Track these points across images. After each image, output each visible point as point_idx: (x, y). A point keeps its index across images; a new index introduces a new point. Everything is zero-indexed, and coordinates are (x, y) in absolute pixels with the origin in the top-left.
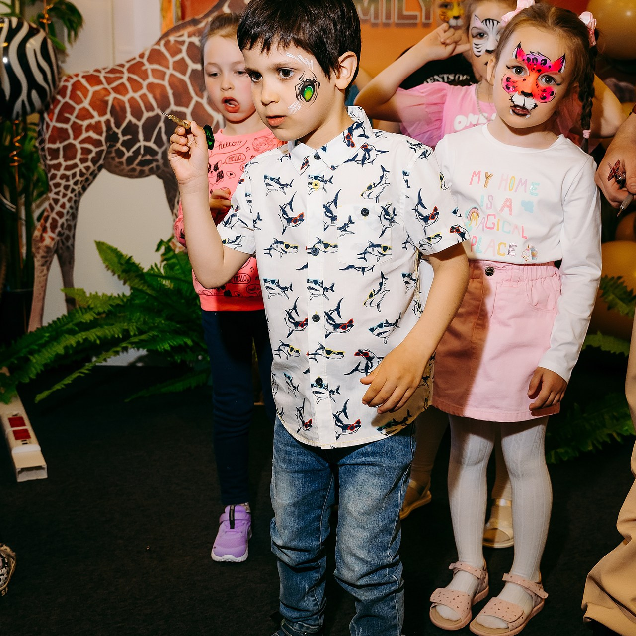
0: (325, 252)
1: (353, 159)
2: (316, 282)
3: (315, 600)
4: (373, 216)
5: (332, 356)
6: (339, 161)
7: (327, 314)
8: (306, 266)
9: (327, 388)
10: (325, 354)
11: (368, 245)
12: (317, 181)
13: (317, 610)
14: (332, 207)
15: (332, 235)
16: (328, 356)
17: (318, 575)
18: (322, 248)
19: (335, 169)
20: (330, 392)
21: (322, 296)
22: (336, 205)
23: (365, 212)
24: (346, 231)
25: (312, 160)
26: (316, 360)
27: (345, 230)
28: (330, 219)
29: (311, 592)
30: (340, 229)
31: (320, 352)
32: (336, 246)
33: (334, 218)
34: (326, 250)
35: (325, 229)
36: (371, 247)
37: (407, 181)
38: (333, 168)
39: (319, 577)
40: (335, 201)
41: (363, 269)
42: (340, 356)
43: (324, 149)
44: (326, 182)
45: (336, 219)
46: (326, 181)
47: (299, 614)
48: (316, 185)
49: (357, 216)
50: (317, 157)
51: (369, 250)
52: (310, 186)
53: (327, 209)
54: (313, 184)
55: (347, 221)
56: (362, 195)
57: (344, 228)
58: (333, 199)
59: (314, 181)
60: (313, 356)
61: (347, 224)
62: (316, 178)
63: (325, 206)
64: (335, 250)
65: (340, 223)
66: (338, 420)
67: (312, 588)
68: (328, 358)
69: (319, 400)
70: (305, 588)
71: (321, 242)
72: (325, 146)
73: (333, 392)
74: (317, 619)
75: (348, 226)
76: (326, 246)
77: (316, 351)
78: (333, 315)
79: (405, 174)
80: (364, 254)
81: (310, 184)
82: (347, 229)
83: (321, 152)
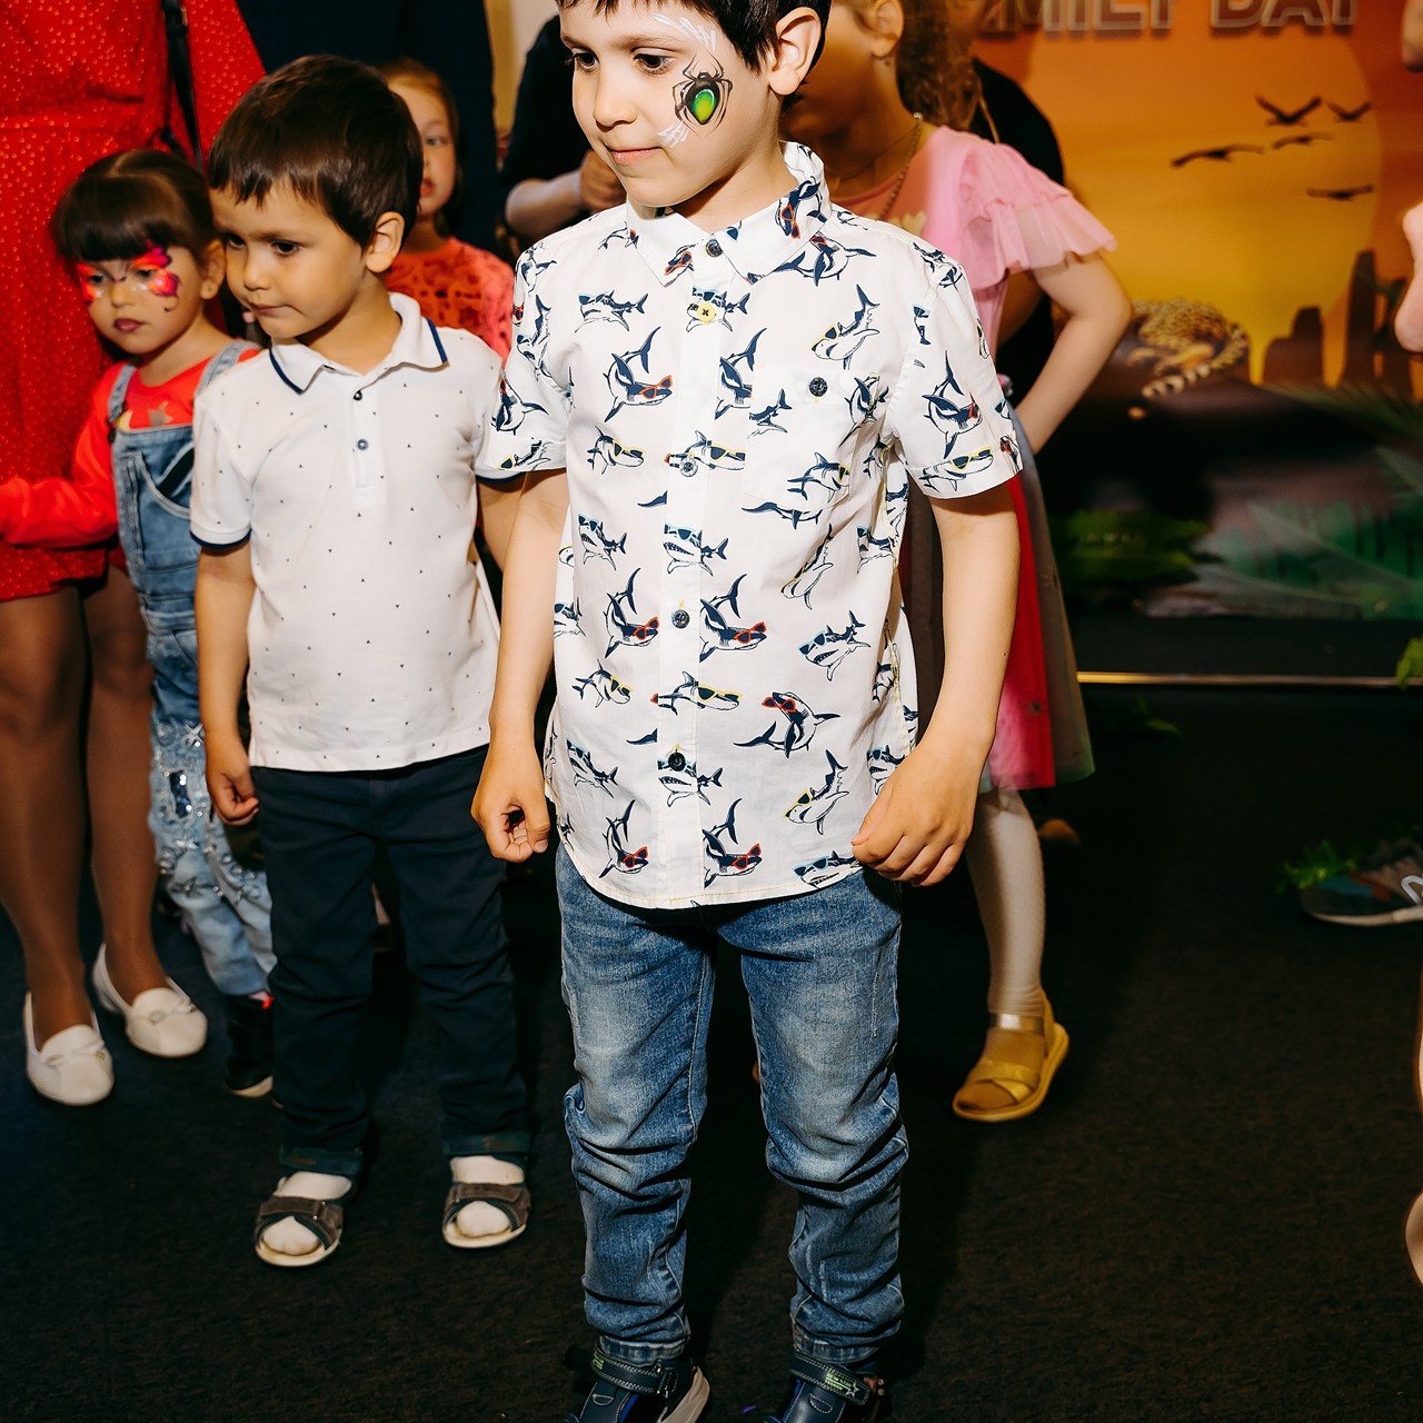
0: (712, 466)
1: (794, 265)
2: (684, 534)
3: (669, 1276)
4: (835, 398)
5: (712, 701)
6: (766, 265)
7: (706, 605)
8: (662, 500)
9: (693, 771)
10: (696, 697)
11: (815, 462)
12: (708, 305)
13: (674, 1298)
14: (741, 367)
15: (735, 430)
16: (702, 702)
17: (673, 1214)
18: (707, 457)
19: (755, 280)
20: (699, 780)
21: (699, 567)
22: (751, 362)
23: (818, 387)
24: (770, 423)
25: (699, 256)
26: (674, 710)
27: (768, 421)
28: (732, 392)
29: (659, 1258)
30: (755, 417)
31: (685, 692)
32: (741, 456)
33: (743, 392)
34: (714, 462)
35: (718, 415)
36: (820, 467)
37: (921, 329)
38: (752, 278)
39: (675, 1218)
40: (750, 354)
41: (797, 515)
42: (730, 704)
43: (733, 233)
44: (730, 308)
45: (748, 395)
47: (635, 1315)
48: (706, 313)
49: (798, 394)
50: (714, 250)
51: (816, 474)
52: (692, 313)
53: (729, 370)
54: (700, 310)
55: (774, 402)
56: (814, 349)
57: (765, 417)
58: (744, 347)
59: (703, 304)
60: (669, 702)
61: (774, 409)
62: (708, 296)
63: (723, 363)
64: (738, 464)
65: (757, 403)
66: (714, 843)
67: (662, 1246)
68: (703, 706)
69: (673, 797)
70: (646, 1248)
71: (704, 443)
72: (736, 226)
73: (707, 780)
74: (676, 1324)
75: (775, 415)
76: (717, 453)
77: (676, 691)
78: (720, 610)
79: (919, 312)
80: (803, 480)
81: (694, 307)
82: (772, 419)
83: (724, 240)
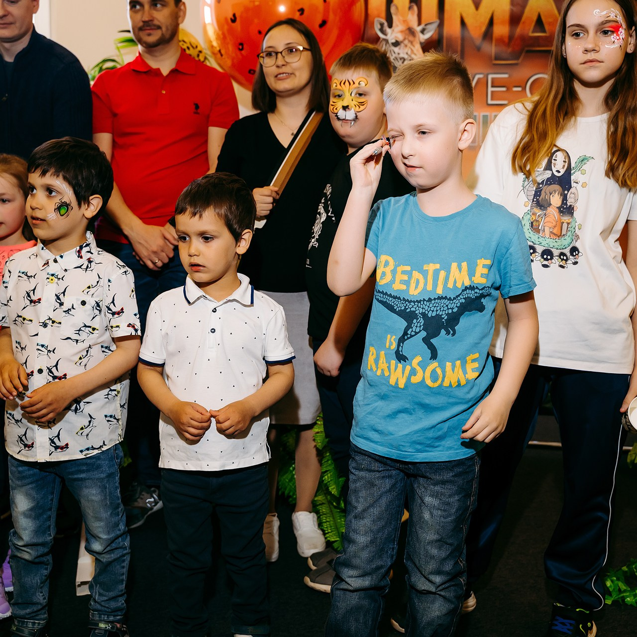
0: (52, 326)
1: (80, 267)
2: (43, 346)
4: (89, 306)
6: (70, 267)
7: (48, 368)
8: (37, 335)
11: (83, 325)
12: (53, 278)
14: (61, 296)
15: (59, 315)
18: (50, 323)
19: (67, 271)
21: (46, 356)
22: (64, 295)
23: (84, 303)
25: (51, 262)
27: (68, 313)
28: (58, 304)
30: (65, 312)
32: (60, 323)
33: (61, 304)
34: (53, 325)
35: (54, 310)
36: (84, 327)
37: (109, 286)
38: (66, 270)
40: (64, 293)
41: (77, 341)
43: (62, 257)
45: (63, 305)
46: (59, 279)
48: (52, 280)
49: (77, 305)
50: (55, 261)
51: (83, 329)
52: (48, 280)
53: (58, 298)
54: (50, 279)
55: (70, 307)
56: (83, 292)
57: (67, 311)
58: (62, 291)
59: (51, 277)
61: (70, 309)
62: (53, 275)
63: (56, 295)
64: (59, 325)
65: (65, 308)
66: (52, 442)
69: (39, 427)
71: (50, 319)
72: (62, 255)
73: (51, 422)
76: (53, 322)
78: (52, 370)
79: (109, 281)
80: (79, 330)
81: (48, 278)
82: (70, 312)
83: (58, 258)
